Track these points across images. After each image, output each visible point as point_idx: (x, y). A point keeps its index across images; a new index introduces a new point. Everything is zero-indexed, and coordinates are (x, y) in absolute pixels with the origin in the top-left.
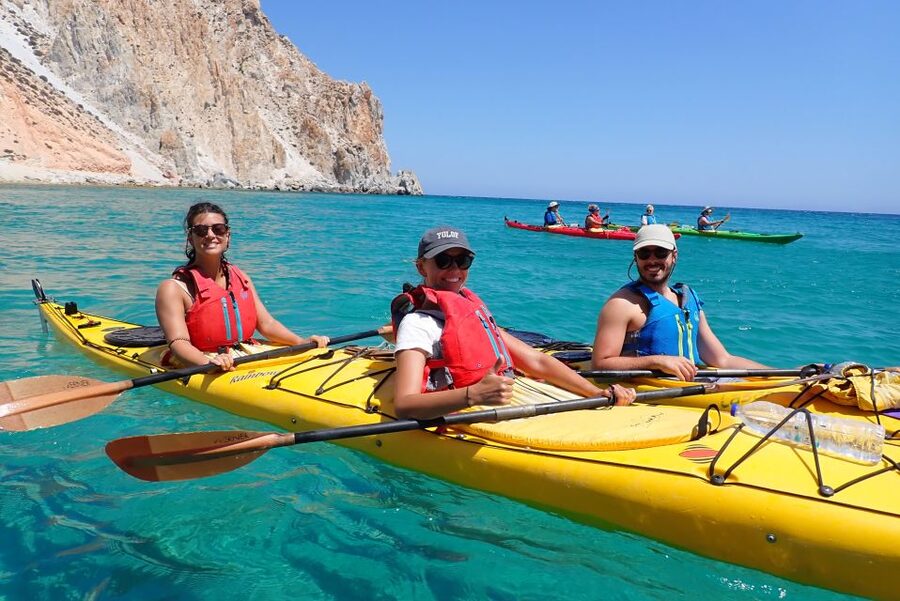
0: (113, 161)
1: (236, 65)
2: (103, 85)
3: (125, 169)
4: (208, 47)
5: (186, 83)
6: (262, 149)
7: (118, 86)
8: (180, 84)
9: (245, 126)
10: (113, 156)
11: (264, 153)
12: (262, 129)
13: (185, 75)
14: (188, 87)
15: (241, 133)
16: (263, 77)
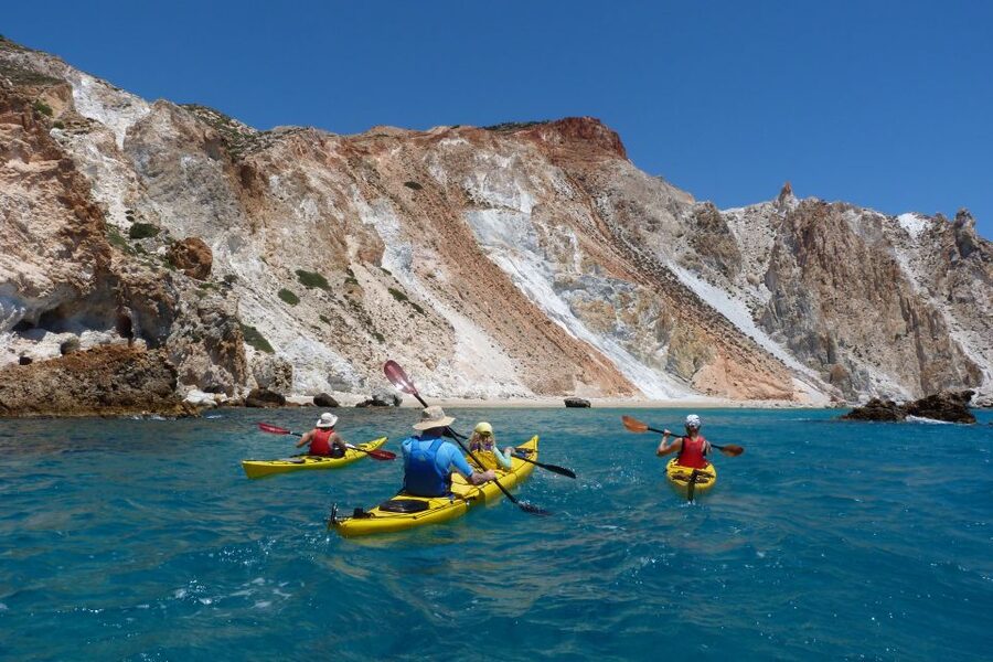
0: (778, 391)
1: (946, 293)
2: (793, 336)
3: (789, 397)
4: (901, 287)
5: (876, 321)
6: (954, 370)
7: (804, 335)
8: (870, 324)
9: (935, 351)
10: (778, 388)
11: (957, 373)
12: (955, 351)
13: (877, 314)
14: (878, 325)
15: (931, 357)
16: (974, 300)
